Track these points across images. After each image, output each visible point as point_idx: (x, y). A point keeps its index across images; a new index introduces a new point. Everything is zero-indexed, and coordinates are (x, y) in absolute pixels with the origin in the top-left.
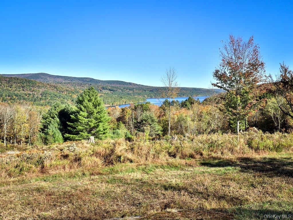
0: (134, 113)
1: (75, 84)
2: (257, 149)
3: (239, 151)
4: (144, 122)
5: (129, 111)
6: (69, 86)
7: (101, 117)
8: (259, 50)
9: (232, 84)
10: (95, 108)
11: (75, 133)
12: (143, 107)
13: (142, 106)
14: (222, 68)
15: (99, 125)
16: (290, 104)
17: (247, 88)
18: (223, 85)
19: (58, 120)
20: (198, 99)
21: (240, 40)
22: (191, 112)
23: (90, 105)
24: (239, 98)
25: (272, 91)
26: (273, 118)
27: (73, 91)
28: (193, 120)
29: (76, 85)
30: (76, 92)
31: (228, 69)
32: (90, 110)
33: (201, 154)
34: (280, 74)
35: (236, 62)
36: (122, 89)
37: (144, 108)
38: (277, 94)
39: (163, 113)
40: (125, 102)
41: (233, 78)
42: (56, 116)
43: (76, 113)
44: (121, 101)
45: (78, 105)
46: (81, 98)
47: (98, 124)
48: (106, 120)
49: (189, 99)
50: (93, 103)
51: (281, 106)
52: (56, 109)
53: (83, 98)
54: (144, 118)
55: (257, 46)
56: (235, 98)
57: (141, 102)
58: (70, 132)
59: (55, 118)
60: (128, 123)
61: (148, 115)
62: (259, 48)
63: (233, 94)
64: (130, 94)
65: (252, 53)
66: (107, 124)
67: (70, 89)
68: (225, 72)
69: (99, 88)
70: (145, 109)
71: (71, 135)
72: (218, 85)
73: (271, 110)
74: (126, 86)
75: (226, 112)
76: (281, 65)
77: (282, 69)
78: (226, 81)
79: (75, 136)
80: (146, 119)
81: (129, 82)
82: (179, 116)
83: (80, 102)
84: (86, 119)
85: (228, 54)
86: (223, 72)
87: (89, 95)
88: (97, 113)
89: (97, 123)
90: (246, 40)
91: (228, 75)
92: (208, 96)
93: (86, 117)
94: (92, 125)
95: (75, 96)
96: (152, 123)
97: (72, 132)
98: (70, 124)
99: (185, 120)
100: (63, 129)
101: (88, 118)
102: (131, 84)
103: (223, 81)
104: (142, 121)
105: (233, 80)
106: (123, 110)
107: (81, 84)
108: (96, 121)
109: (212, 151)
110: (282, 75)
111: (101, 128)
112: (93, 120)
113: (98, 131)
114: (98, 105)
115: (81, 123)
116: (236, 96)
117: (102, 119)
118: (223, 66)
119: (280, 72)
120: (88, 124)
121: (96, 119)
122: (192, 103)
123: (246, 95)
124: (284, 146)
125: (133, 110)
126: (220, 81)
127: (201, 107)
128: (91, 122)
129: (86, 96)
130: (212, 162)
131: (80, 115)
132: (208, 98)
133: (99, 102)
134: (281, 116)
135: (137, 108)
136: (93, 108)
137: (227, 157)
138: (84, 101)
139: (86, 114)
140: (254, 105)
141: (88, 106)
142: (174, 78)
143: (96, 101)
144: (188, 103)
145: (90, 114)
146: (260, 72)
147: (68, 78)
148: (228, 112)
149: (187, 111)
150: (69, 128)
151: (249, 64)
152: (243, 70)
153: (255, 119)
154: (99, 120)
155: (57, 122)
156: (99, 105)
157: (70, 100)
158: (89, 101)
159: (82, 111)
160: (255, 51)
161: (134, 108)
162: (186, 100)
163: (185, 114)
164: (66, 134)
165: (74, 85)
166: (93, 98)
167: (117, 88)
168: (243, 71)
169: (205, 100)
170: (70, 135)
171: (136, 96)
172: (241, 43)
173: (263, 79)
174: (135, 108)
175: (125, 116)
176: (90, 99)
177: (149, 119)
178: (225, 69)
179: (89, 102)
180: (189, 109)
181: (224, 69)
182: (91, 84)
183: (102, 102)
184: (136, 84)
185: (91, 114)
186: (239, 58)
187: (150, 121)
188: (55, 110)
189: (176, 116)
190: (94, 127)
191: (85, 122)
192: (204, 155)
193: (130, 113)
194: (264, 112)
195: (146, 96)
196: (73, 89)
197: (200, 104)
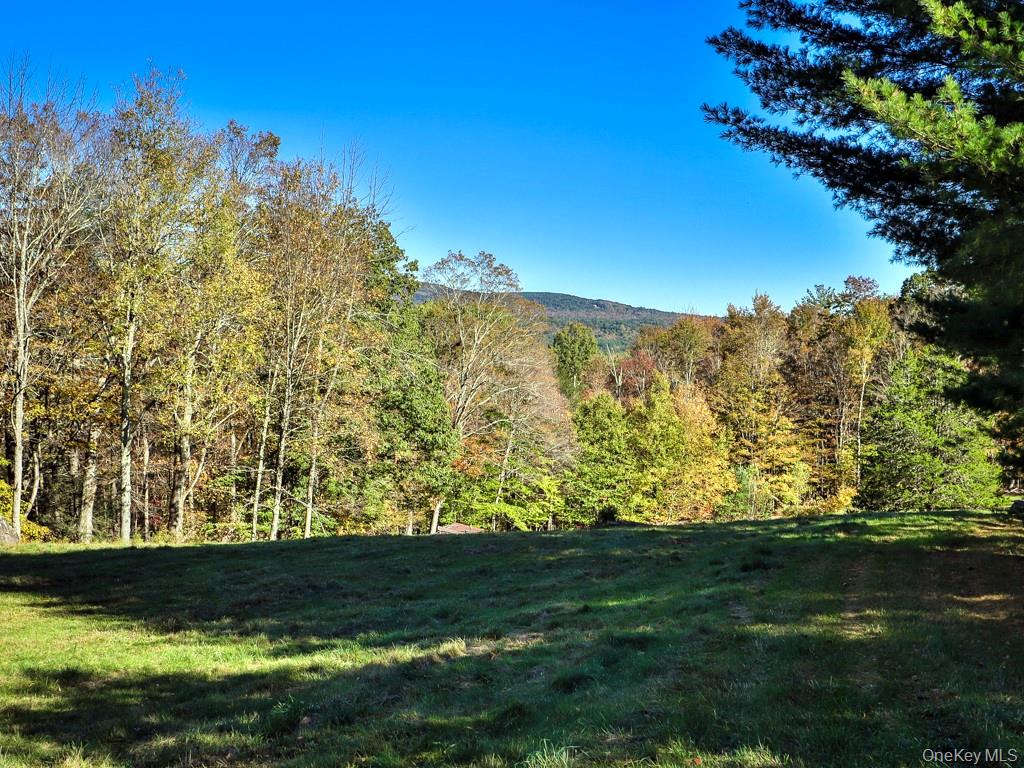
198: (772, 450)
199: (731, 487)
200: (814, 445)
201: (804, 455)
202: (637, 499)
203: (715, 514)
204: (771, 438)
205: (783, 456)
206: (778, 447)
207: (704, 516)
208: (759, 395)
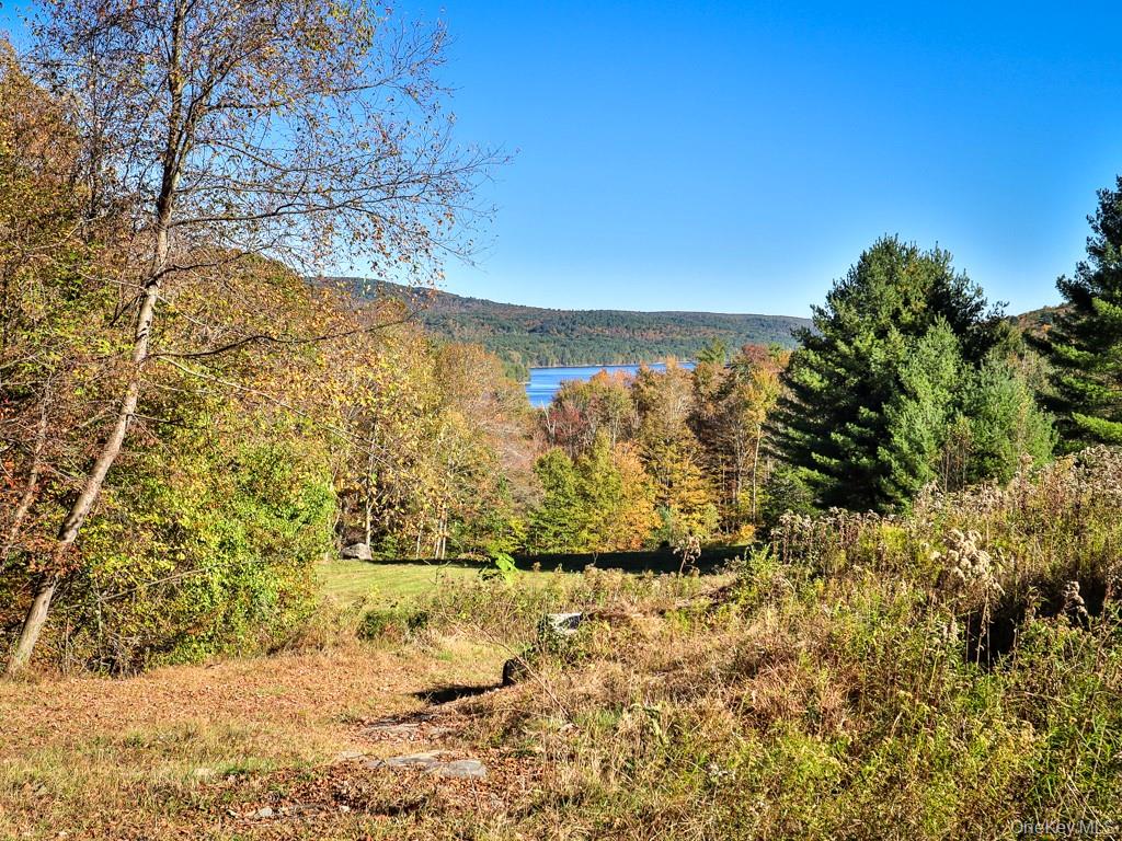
195: (515, 355)
198: (684, 493)
199: (656, 525)
200: (718, 488)
201: (709, 497)
202: (584, 534)
203: (643, 546)
204: (683, 483)
205: (694, 498)
206: (689, 490)
207: (635, 546)
208: (673, 447)
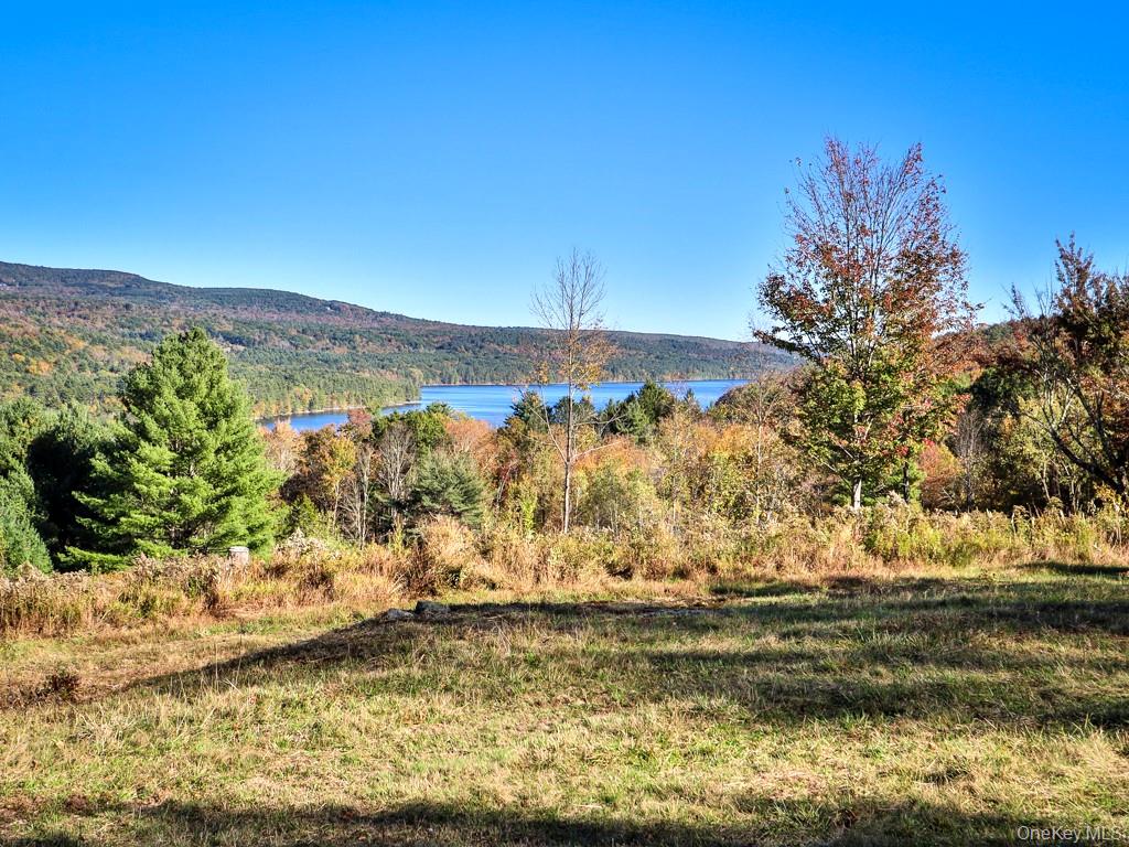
0: (368, 458)
1: (42, 303)
2: (890, 557)
3: (830, 561)
4: (427, 501)
5: (347, 449)
6: (12, 312)
7: (238, 472)
8: (943, 200)
9: (834, 336)
10: (212, 426)
11: (110, 544)
12: (415, 430)
13: (410, 423)
14: (793, 269)
15: (228, 505)
16: (1100, 423)
17: (893, 351)
18: (800, 337)
19: (28, 482)
20: (690, 393)
21: (869, 158)
22: (655, 459)
23: (189, 412)
24: (860, 393)
25: (1024, 362)
26: (1046, 488)
27: (36, 342)
28: (666, 495)
29: (52, 311)
30: (49, 345)
31: (817, 274)
32: (187, 436)
33: (713, 570)
34: (1058, 288)
35: (852, 245)
36: (294, 333)
37: (421, 435)
38: (1045, 378)
39: (513, 463)
40: (311, 404)
41: (839, 312)
42: (14, 462)
43: (118, 451)
44: (288, 396)
45: (130, 410)
46: (143, 381)
47: (223, 501)
48: (261, 484)
49: (643, 393)
50: (201, 405)
51: (1059, 428)
52: (16, 429)
53: (152, 378)
54: (425, 483)
55: (938, 182)
56: (843, 392)
57: (391, 403)
58: (89, 542)
59: (13, 474)
60: (339, 509)
61: (447, 465)
62: (944, 191)
63: (836, 372)
64: (336, 361)
65: (915, 213)
66: (263, 503)
67: (16, 333)
68: (807, 286)
69: (170, 325)
70: (424, 440)
71: (94, 555)
72: (778, 336)
73: (1034, 450)
74: (312, 318)
75: (809, 447)
76: (1062, 250)
77: (1066, 266)
78: (812, 323)
79: (110, 557)
80: (436, 484)
81: (328, 299)
82: (599, 476)
83: (139, 397)
84: (165, 479)
85: (821, 213)
86: (799, 286)
87: (180, 367)
88: (217, 452)
89: (217, 498)
90: (890, 157)
91: (820, 297)
92: (737, 377)
93: (167, 468)
94: (198, 506)
95: (45, 366)
96: (463, 507)
97: (99, 537)
98: (89, 502)
99: (628, 494)
100: (52, 524)
101: (173, 474)
102: (338, 309)
103: (797, 323)
104: (416, 497)
105: (836, 320)
106: (313, 443)
107: (76, 304)
108: (215, 487)
109: (747, 559)
110: (1066, 293)
111: (235, 521)
112: (201, 481)
113: (225, 536)
114: (226, 416)
115: (139, 496)
116: (848, 382)
117: (244, 480)
118: (800, 264)
119: (1060, 279)
120: (179, 502)
121: (215, 477)
122: (660, 412)
123: (889, 379)
124: (977, 550)
125: (365, 441)
126: (788, 321)
127: (705, 430)
128: (192, 491)
129: (167, 371)
130: (746, 586)
131: (141, 460)
132: (740, 390)
133: (230, 401)
134: (1084, 480)
135: (383, 431)
136: (200, 425)
137: (795, 578)
138: (160, 395)
139: (164, 454)
140: (920, 419)
141: (177, 418)
142: (590, 299)
143: (214, 393)
144: (637, 413)
145: (187, 454)
146: (946, 288)
147: (8, 274)
148: (816, 448)
149: (634, 450)
150: (85, 521)
151: (904, 255)
152: (880, 281)
153: (963, 496)
154: (227, 487)
155: (23, 492)
156: (229, 411)
157: (16, 387)
158: (180, 393)
159: (149, 440)
160: (928, 206)
161: (368, 431)
162: (631, 399)
163: (623, 467)
164: (71, 549)
165: (39, 309)
166: (200, 381)
167: (267, 329)
168: (879, 284)
169: (728, 399)
170: (87, 554)
171: (367, 375)
172: (873, 170)
173: (956, 316)
174: (378, 435)
175: (325, 470)
176: (187, 385)
177: (451, 490)
178: (810, 271)
179: (183, 398)
180: (642, 441)
181: (804, 273)
182: (127, 307)
183: (244, 400)
184: (369, 312)
185: (190, 454)
186: (862, 231)
187: (454, 495)
188: (13, 434)
189: (581, 474)
190: (206, 517)
191: (161, 495)
192: (720, 572)
193: (351, 456)
194: (1003, 461)
195: (417, 372)
196: (32, 328)
197: (698, 416)
